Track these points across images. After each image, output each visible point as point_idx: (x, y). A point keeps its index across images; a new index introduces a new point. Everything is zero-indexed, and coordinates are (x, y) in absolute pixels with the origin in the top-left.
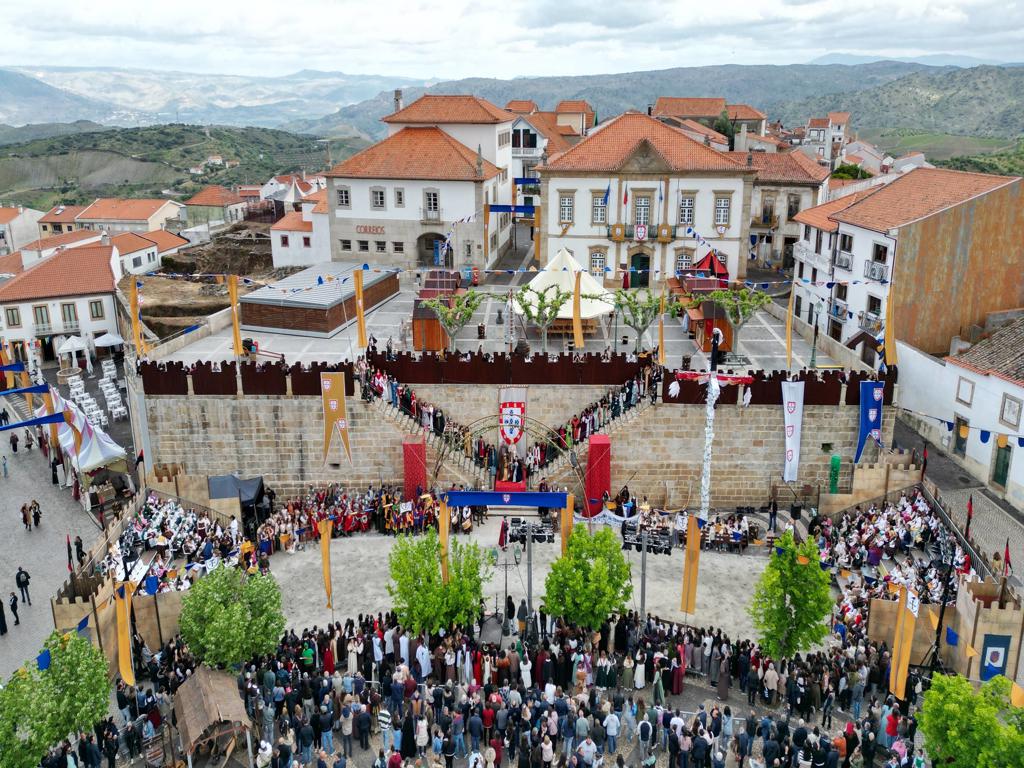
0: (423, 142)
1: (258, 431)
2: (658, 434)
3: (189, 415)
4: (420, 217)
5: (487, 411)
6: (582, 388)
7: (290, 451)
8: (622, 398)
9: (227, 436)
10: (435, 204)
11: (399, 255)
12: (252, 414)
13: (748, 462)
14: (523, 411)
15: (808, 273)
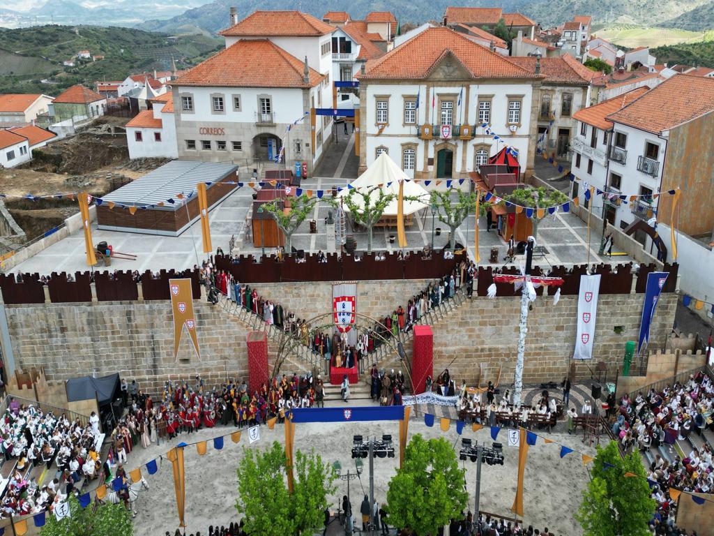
0: (256, 53)
1: (113, 333)
2: (473, 324)
3: (47, 321)
4: (255, 120)
5: (323, 306)
6: (406, 282)
7: (143, 349)
8: (442, 290)
9: (83, 339)
10: (268, 108)
11: (237, 152)
12: (107, 318)
13: (551, 344)
14: (354, 304)
15: (584, 163)
